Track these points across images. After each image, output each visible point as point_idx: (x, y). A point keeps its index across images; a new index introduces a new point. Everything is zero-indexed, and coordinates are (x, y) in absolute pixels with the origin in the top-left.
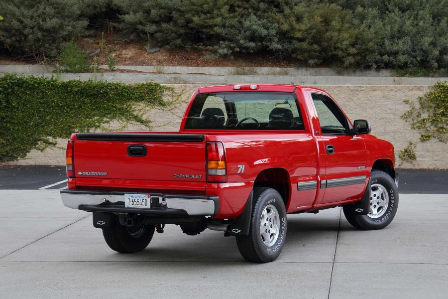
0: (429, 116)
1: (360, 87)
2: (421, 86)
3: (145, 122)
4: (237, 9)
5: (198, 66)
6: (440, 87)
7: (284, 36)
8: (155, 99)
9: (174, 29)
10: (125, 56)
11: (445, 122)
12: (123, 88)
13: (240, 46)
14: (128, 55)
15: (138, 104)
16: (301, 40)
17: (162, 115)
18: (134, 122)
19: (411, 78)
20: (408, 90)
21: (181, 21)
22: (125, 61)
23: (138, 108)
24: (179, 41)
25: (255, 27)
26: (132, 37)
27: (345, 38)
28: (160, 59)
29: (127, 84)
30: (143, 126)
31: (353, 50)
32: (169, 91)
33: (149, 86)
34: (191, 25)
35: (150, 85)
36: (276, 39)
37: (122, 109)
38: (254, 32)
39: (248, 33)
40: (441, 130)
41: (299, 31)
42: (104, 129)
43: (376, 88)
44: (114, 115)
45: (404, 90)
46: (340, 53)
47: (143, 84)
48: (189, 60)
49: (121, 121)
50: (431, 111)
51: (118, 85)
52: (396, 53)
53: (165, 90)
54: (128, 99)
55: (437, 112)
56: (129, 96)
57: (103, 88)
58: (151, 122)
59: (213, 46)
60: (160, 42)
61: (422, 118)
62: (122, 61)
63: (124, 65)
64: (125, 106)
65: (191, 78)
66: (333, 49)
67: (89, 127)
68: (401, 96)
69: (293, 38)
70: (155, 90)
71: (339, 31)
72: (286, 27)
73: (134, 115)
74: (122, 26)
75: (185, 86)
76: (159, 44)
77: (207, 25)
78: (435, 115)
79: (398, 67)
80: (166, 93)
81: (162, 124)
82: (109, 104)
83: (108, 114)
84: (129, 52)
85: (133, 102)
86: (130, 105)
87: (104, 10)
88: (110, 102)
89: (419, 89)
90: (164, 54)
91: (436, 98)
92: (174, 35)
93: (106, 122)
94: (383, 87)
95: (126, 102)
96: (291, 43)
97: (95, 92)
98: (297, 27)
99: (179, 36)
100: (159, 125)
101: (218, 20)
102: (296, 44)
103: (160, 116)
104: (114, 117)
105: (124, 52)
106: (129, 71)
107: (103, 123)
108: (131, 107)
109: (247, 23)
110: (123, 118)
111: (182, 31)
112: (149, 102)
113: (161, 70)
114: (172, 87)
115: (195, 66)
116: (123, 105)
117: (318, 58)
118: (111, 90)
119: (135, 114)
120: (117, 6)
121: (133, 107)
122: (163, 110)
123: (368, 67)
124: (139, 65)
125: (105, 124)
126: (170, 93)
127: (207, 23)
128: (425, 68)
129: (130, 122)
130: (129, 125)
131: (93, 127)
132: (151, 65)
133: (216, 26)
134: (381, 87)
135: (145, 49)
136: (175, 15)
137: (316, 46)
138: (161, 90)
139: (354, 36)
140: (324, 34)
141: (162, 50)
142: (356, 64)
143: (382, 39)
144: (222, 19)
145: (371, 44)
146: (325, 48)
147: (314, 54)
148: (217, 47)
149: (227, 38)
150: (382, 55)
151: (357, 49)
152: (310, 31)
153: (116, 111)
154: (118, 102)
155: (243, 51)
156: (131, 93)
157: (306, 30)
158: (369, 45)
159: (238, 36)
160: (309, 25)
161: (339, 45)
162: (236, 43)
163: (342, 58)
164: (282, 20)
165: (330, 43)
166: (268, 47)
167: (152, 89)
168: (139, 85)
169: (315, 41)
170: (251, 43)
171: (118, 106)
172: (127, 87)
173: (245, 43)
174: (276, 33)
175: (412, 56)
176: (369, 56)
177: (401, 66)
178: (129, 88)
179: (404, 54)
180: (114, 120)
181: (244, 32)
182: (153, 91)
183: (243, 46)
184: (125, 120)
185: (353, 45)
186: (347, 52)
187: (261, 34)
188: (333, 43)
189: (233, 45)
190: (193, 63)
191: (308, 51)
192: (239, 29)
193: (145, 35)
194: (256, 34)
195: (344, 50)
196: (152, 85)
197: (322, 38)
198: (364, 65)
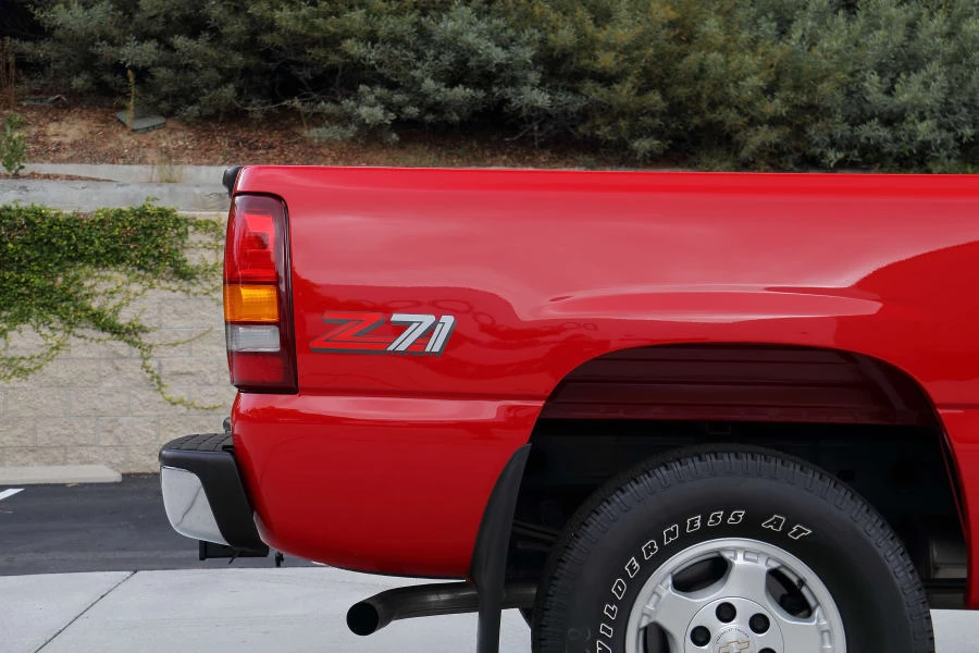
3: (128, 331)
7: (557, 67)
8: (159, 258)
9: (212, 53)
10: (55, 139)
12: (55, 222)
13: (420, 98)
14: (65, 136)
15: (103, 274)
16: (607, 79)
17: (182, 307)
18: (91, 333)
21: (236, 27)
22: (57, 151)
23: (102, 287)
24: (229, 91)
25: (470, 38)
26: (78, 82)
28: (167, 148)
29: (68, 212)
30: (122, 343)
31: (775, 106)
32: (207, 231)
33: (140, 217)
34: (268, 39)
35: (143, 213)
36: (534, 77)
37: (51, 289)
38: (464, 56)
39: (447, 58)
41: (609, 47)
44: (22, 311)
46: (731, 117)
47: (121, 212)
48: (257, 148)
49: (45, 331)
51: (38, 213)
52: (891, 120)
53: (191, 228)
54: (70, 259)
56: (75, 250)
58: (143, 330)
59: (337, 103)
60: (166, 98)
62: (47, 151)
63: (53, 162)
64: (60, 280)
66: (704, 106)
69: (580, 75)
70: (161, 230)
71: (723, 49)
72: (565, 36)
73: (89, 309)
74: (44, 50)
76: (164, 105)
77: (317, 35)
79: (896, 160)
80: (194, 237)
81: (184, 336)
82: (7, 275)
83: (2, 307)
84: (70, 129)
85: (88, 268)
86: (76, 278)
88: (9, 270)
90: (180, 134)
92: (211, 74)
95: (63, 270)
96: (576, 92)
98: (602, 35)
99: (228, 77)
100: (174, 339)
101: (356, 17)
102: (594, 92)
103: (175, 311)
104: (23, 317)
105: (52, 128)
106: (70, 178)
108: (80, 285)
109: (446, 26)
110: (55, 319)
111: (238, 59)
112: (140, 267)
113: (175, 176)
114: (214, 219)
116: (53, 278)
117: (657, 133)
118: (10, 229)
119: (95, 305)
121: (87, 284)
122: (188, 292)
123: (812, 162)
124: (102, 161)
126: (208, 239)
127: (318, 28)
129: (78, 331)
130: (73, 341)
132: (142, 161)
133: (347, 35)
135: (120, 121)
137: (655, 98)
138: (181, 230)
139: (772, 66)
140: (676, 64)
141: (171, 124)
142: (771, 154)
143: (852, 75)
144: (368, 14)
145: (826, 88)
146: (680, 103)
147: (648, 120)
148: (352, 103)
149: (381, 76)
150: (853, 124)
151: (786, 101)
152: (636, 53)
153: (29, 296)
154: (36, 268)
155: (429, 118)
156: (79, 238)
157: (626, 49)
158: (819, 87)
159: (416, 68)
160: (639, 29)
161: (732, 91)
162: (408, 91)
163: (736, 132)
164: (553, 16)
165: (698, 87)
166: (509, 101)
167: (151, 227)
168: (106, 215)
169: (649, 82)
170: (456, 89)
171: (37, 281)
172: (68, 220)
173: (438, 90)
174: (534, 59)
175: (940, 126)
176: (814, 126)
177: (906, 158)
178: (74, 223)
179: (922, 118)
180: (22, 326)
181: (436, 58)
182: (155, 233)
183: (430, 100)
184: (61, 326)
185: (770, 90)
186: (754, 114)
187: (489, 62)
188: (705, 88)
189: (398, 98)
190: (271, 156)
191: (632, 115)
192: (417, 51)
193: (119, 76)
194: (472, 63)
195: (742, 106)
196: (148, 214)
197: (668, 75)
198: (797, 155)
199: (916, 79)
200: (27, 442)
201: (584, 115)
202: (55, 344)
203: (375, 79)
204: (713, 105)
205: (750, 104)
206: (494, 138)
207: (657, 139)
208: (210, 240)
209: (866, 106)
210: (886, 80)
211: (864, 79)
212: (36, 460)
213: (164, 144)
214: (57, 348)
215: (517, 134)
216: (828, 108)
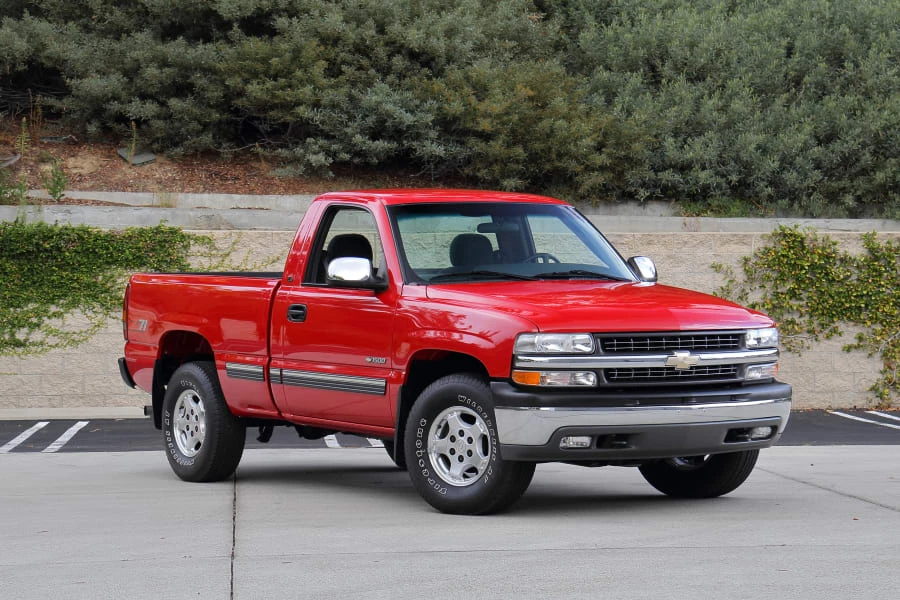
0: (765, 297)
1: (620, 236)
2: (745, 236)
4: (344, 68)
5: (251, 192)
6: (785, 236)
7: (448, 126)
8: (170, 263)
9: (196, 111)
10: (75, 171)
11: (797, 309)
12: (97, 237)
13: (351, 148)
14: (83, 168)
16: (486, 137)
19: (719, 220)
20: (719, 243)
21: (215, 94)
22: (80, 181)
24: (207, 139)
25: (389, 107)
27: (584, 133)
28: (161, 178)
29: (105, 230)
31: (600, 159)
32: (203, 244)
33: (157, 233)
34: (239, 102)
35: (158, 231)
36: (433, 134)
37: (95, 285)
38: (385, 118)
39: (371, 120)
40: (790, 327)
41: (486, 115)
42: (51, 332)
43: (652, 238)
44: (74, 300)
45: (712, 242)
46: (572, 165)
47: (143, 230)
48: (227, 179)
49: (90, 314)
50: (769, 286)
51: (85, 231)
52: (684, 168)
53: (192, 242)
54: (108, 263)
55: (779, 291)
56: (112, 257)
57: (52, 237)
59: (290, 149)
60: (157, 141)
61: (751, 303)
62: (78, 181)
63: (81, 190)
64: (100, 278)
65: (244, 218)
66: (554, 156)
67: (14, 326)
68: (706, 255)
69: (466, 132)
70: (172, 243)
71: (567, 118)
72: (456, 107)
73: (120, 298)
74: (66, 104)
75: (240, 235)
76: (156, 146)
77: (276, 101)
78: (776, 295)
79: (687, 196)
80: (194, 248)
82: (64, 274)
83: (60, 297)
84: (85, 162)
85: (120, 270)
86: (112, 276)
87: (21, 68)
88: (65, 271)
89: (743, 240)
90: (168, 168)
91: (779, 259)
92: (194, 125)
93: (55, 315)
94: (668, 235)
95: (102, 271)
96: (462, 143)
97: (31, 248)
98: (482, 107)
99: (207, 128)
101: (307, 91)
102: (478, 146)
104: (74, 304)
105: (71, 162)
106: (97, 203)
107: (49, 317)
108: (114, 281)
109: (370, 98)
110: (97, 305)
111: (216, 116)
112: (157, 270)
113: (172, 201)
114: (209, 235)
115: (245, 193)
116: (96, 277)
117: (522, 175)
118: (67, 242)
120: (52, 59)
121: (119, 281)
123: (628, 196)
124: (116, 190)
125: (54, 319)
126: (203, 249)
127: (277, 97)
128: (741, 200)
129: (113, 314)
130: (110, 321)
131: (23, 326)
132: (144, 190)
133: (299, 103)
134: (664, 236)
135: (120, 156)
136: (199, 80)
137: (519, 151)
138: (185, 243)
139: (601, 129)
140: (534, 126)
141: (160, 159)
142: (601, 190)
143: (656, 136)
144: (314, 89)
145: (637, 146)
146: (536, 154)
147: (514, 166)
148: (302, 151)
149: (322, 131)
150: (656, 171)
151: (610, 155)
152: (505, 118)
153: (79, 289)
154: (85, 270)
155: (356, 160)
156: (115, 248)
157: (498, 116)
158: (633, 147)
159: (347, 126)
160: (507, 104)
161: (572, 147)
162: (341, 141)
163: (577, 175)
164: (447, 93)
165: (550, 143)
166: (415, 150)
167: (165, 241)
168: (133, 232)
169: (515, 139)
170: (377, 142)
171: (85, 279)
172: (107, 236)
173: (364, 143)
174: (433, 121)
175: (717, 174)
176: (630, 172)
177: (694, 195)
178: (110, 238)
179: (703, 168)
180: (74, 310)
181: (363, 118)
182: (167, 245)
183: (357, 149)
184: (101, 310)
185: (599, 148)
186: (588, 163)
187: (401, 123)
188: (554, 144)
189: (335, 147)
190: (238, 186)
191: (502, 161)
192: (348, 113)
193: (123, 125)
194: (389, 124)
195: (579, 158)
196: (162, 232)
197: (529, 133)
198: (619, 191)
199: (698, 142)
200: (78, 391)
201: (468, 161)
202: (97, 323)
203: (317, 133)
204: (560, 156)
205: (585, 156)
206: (401, 173)
207: (520, 178)
208: (206, 250)
209: (666, 159)
210: (680, 139)
211: (664, 139)
212: (84, 403)
213: (158, 176)
214: (98, 326)
215: (419, 171)
216: (640, 160)
